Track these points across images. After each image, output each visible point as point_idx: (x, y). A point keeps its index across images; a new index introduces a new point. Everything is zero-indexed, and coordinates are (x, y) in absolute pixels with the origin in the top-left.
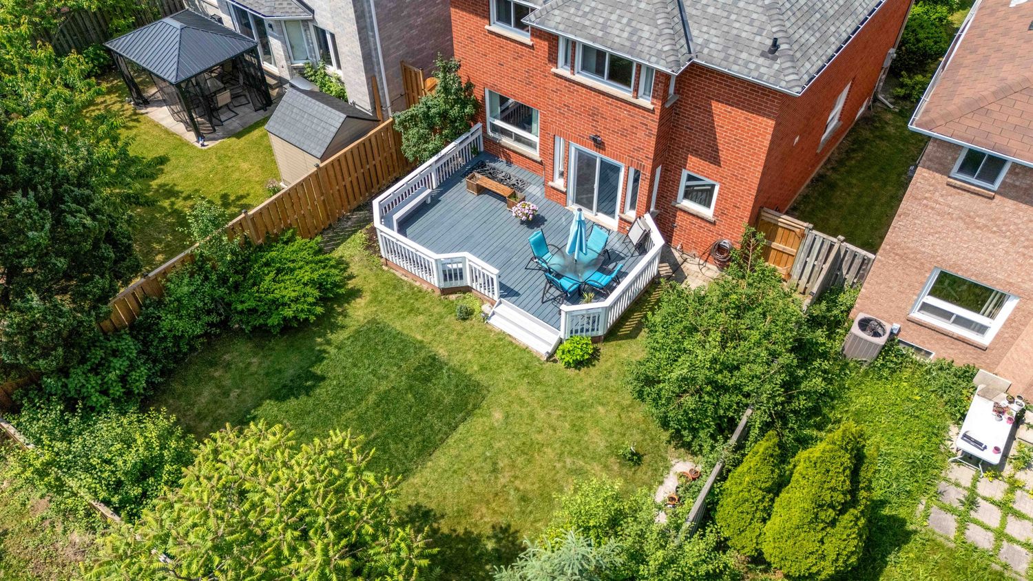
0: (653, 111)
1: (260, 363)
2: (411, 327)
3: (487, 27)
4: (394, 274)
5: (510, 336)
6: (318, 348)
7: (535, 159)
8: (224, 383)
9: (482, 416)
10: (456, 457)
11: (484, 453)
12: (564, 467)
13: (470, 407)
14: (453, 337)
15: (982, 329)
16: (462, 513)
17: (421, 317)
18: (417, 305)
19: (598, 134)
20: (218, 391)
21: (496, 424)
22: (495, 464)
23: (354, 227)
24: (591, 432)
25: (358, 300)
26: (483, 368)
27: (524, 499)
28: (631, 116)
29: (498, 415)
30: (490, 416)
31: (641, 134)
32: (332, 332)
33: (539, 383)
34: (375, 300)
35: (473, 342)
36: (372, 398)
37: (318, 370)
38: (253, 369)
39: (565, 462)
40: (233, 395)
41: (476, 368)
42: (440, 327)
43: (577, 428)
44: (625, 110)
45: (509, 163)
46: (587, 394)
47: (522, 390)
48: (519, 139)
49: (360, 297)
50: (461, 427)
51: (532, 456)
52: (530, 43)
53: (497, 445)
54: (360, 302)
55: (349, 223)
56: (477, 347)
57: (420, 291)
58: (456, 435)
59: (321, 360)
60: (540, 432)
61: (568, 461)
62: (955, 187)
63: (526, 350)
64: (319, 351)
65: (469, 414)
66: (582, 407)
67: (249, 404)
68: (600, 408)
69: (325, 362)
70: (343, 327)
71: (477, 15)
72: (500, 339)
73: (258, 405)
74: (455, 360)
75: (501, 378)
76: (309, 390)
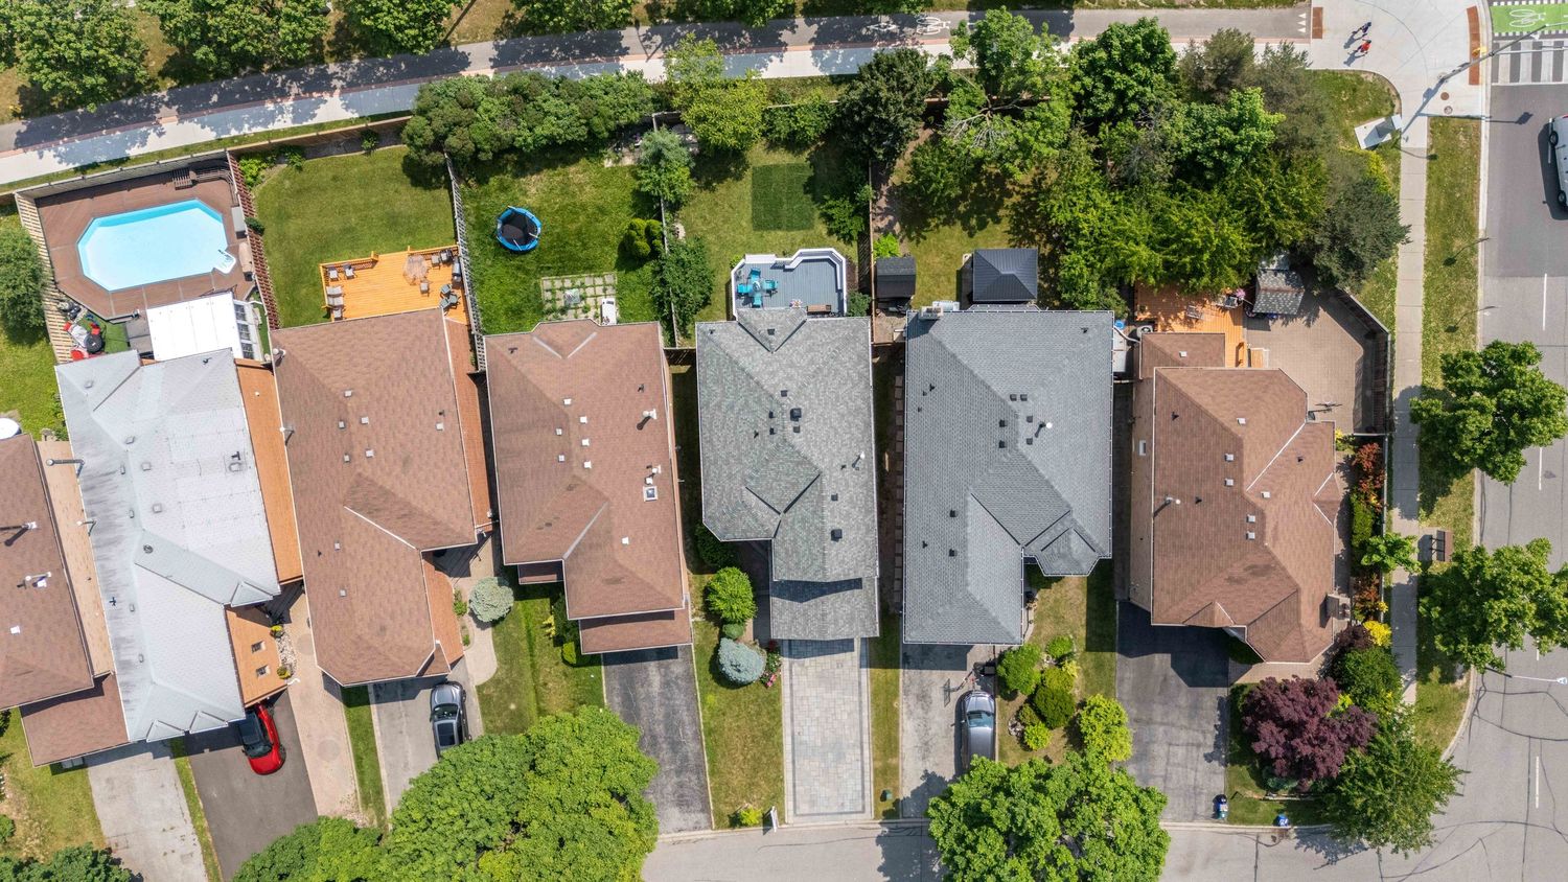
2: (798, 235)
6: (820, 202)
9: (748, 221)
10: (745, 202)
11: (738, 209)
13: (754, 221)
16: (728, 187)
21: (743, 221)
22: (733, 208)
25: (826, 231)
26: (762, 236)
27: (716, 204)
29: (744, 224)
30: (746, 223)
32: (820, 213)
33: (741, 244)
34: (821, 235)
35: (774, 243)
36: (784, 200)
37: (809, 196)
41: (764, 235)
42: (789, 241)
43: (719, 238)
47: (744, 238)
49: (827, 233)
50: (751, 212)
51: (724, 218)
53: (737, 214)
54: (824, 232)
56: (771, 243)
58: (750, 208)
59: (813, 199)
60: (728, 229)
63: (755, 252)
64: (816, 203)
65: (752, 218)
66: (723, 246)
67: (817, 169)
68: (718, 250)
69: (811, 201)
70: (819, 218)
72: (766, 251)
73: (814, 173)
74: (773, 233)
75: (754, 237)
76: (805, 187)
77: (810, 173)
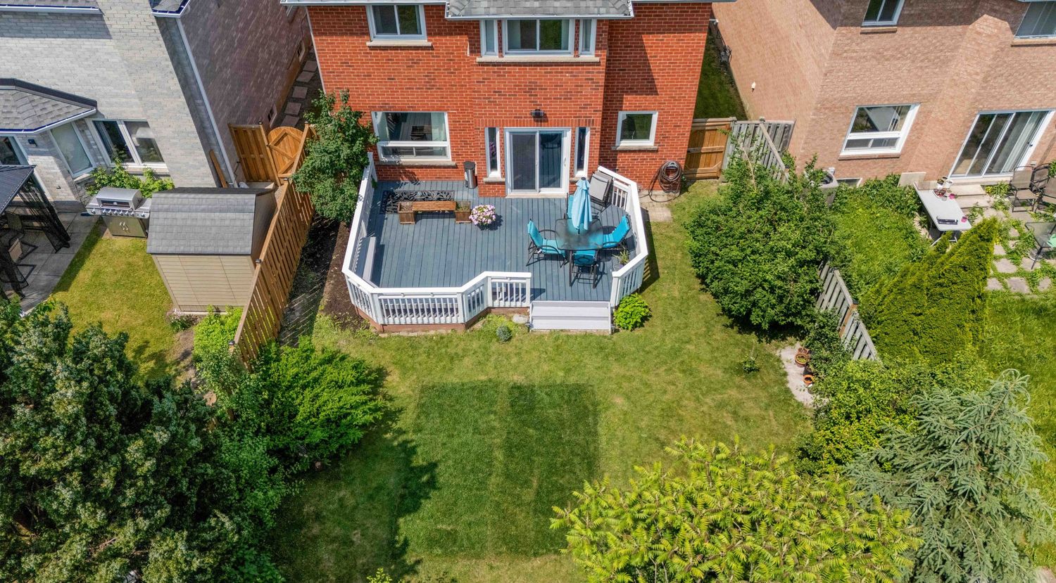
0: (598, 64)
1: (352, 493)
2: (465, 372)
3: (368, 44)
4: (399, 336)
5: (562, 330)
6: (396, 443)
7: (449, 164)
8: (334, 535)
9: (607, 409)
10: (622, 455)
11: (640, 438)
12: (710, 407)
13: (591, 408)
14: (514, 360)
15: (891, 142)
17: (466, 360)
18: (451, 350)
19: (538, 107)
20: (335, 545)
21: (625, 409)
22: (657, 439)
23: (306, 315)
24: (702, 368)
25: (389, 378)
26: (568, 371)
28: (575, 76)
29: (619, 400)
30: (614, 405)
31: (587, 90)
32: (396, 422)
33: (624, 355)
34: (405, 370)
35: (535, 354)
36: (499, 455)
37: (418, 461)
38: (351, 502)
39: (706, 403)
40: (356, 537)
41: (561, 374)
42: (492, 359)
43: (688, 371)
44: (567, 73)
45: (414, 180)
46: (667, 341)
47: (616, 369)
48: (421, 152)
49: (387, 374)
50: (599, 429)
51: (679, 415)
52: (430, 44)
53: (643, 424)
54: (392, 379)
55: (298, 314)
56: (544, 355)
57: (442, 338)
58: (603, 440)
59: (413, 451)
60: (665, 392)
61: (708, 400)
62: (867, 33)
63: (587, 335)
64: (399, 445)
65: (596, 414)
66: (675, 352)
67: (383, 533)
68: (688, 346)
69: (419, 450)
70: (400, 411)
71: (352, 34)
72: (557, 339)
73: (395, 530)
74: (537, 378)
75: (590, 369)
76: (432, 484)
77: (411, 527)
